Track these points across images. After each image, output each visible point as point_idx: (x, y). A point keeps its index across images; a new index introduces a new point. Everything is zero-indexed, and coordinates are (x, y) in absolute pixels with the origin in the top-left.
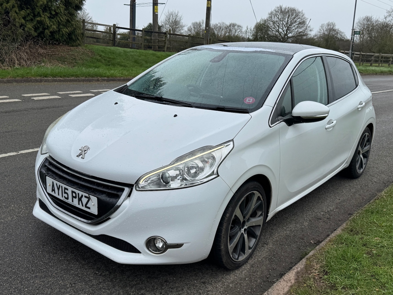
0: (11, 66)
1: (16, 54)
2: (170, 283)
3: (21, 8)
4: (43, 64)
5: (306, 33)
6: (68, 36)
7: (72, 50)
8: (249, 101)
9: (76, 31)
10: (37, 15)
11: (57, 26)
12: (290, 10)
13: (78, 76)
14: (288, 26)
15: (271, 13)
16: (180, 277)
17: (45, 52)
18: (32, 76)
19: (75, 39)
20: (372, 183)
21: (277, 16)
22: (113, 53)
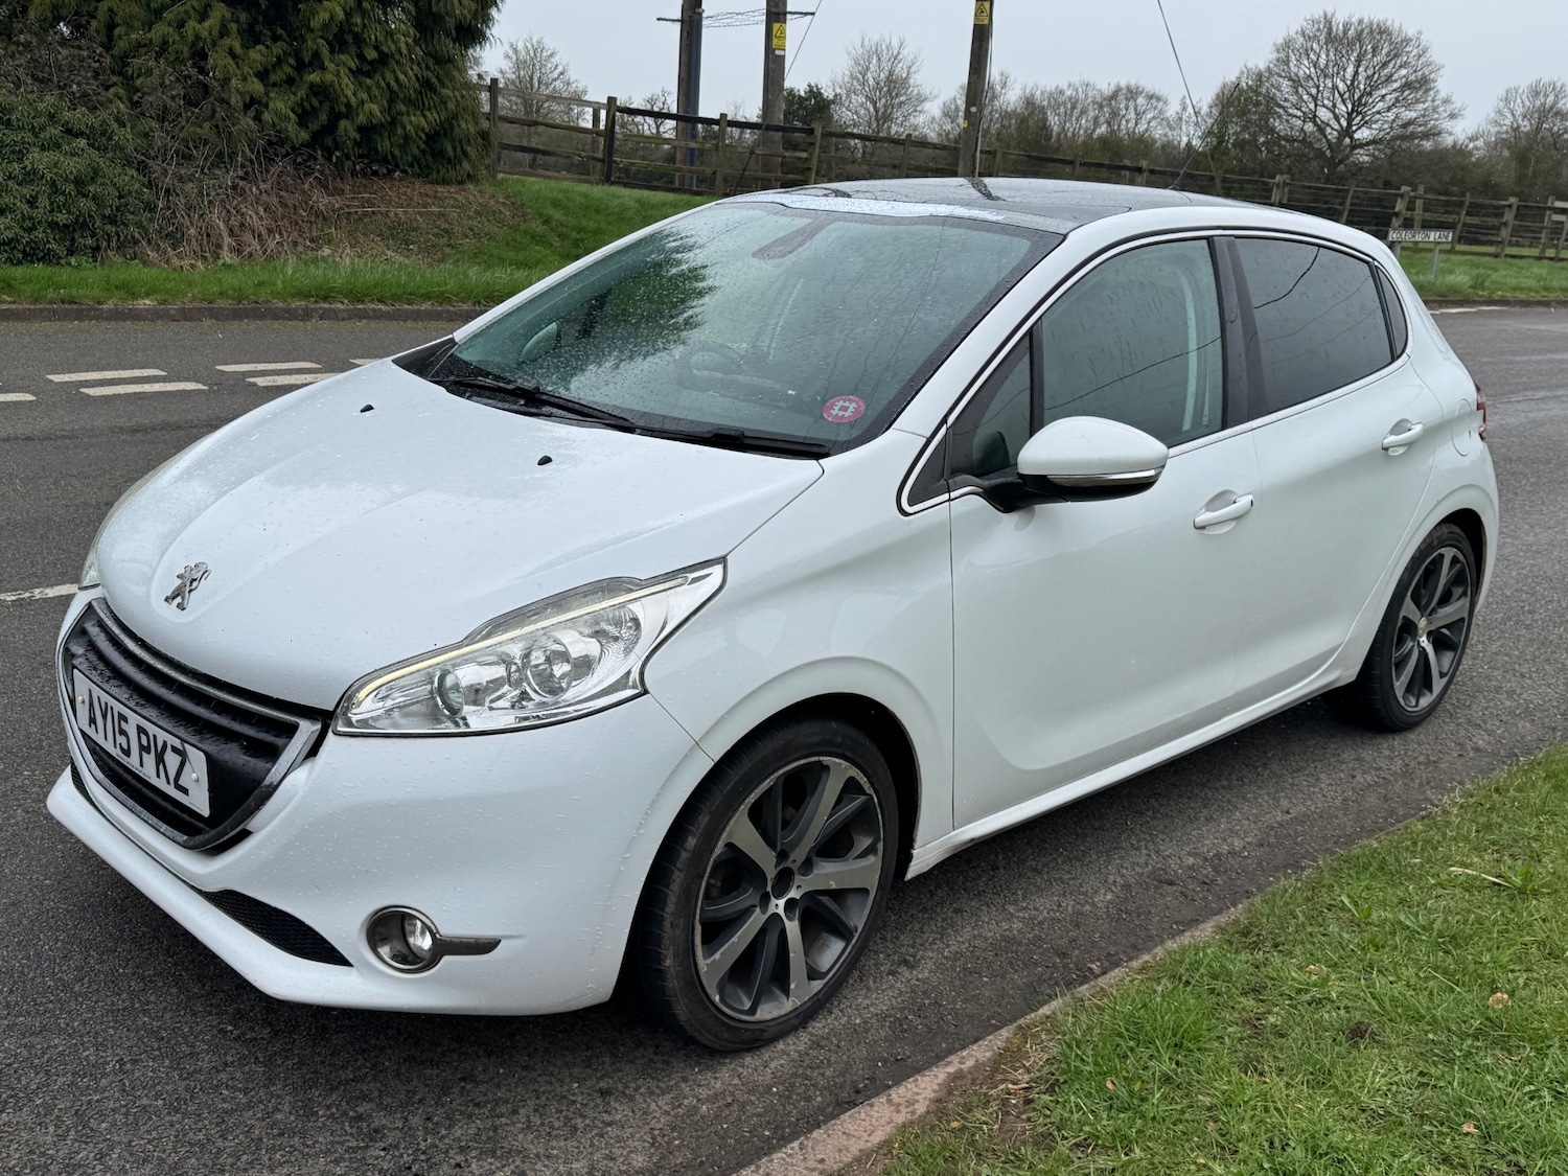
0: (206, 255)
1: (228, 211)
2: (477, 1083)
3: (251, 37)
4: (327, 251)
5: (1435, 127)
6: (424, 143)
7: (440, 198)
8: (841, 413)
9: (459, 126)
10: (311, 64)
11: (386, 105)
12: (1365, 32)
13: (448, 300)
14: (1356, 97)
15: (1287, 44)
16: (525, 1068)
17: (337, 205)
18: (276, 295)
19: (455, 156)
20: (1460, 753)
21: (1312, 56)
22: (598, 211)
